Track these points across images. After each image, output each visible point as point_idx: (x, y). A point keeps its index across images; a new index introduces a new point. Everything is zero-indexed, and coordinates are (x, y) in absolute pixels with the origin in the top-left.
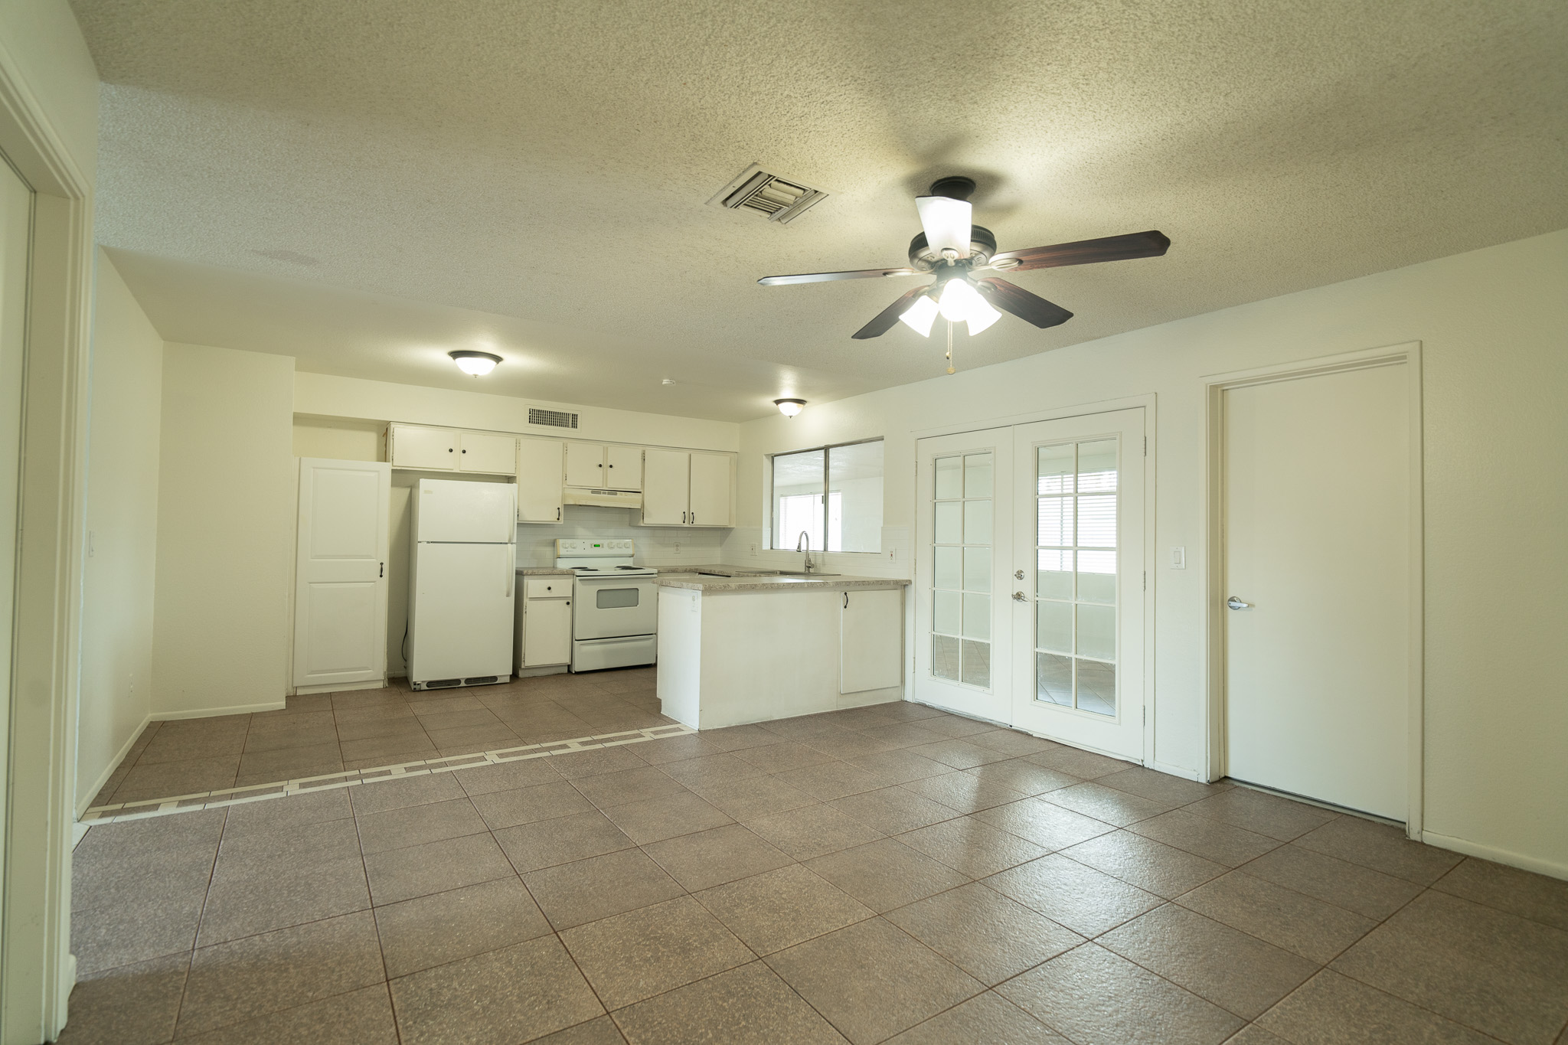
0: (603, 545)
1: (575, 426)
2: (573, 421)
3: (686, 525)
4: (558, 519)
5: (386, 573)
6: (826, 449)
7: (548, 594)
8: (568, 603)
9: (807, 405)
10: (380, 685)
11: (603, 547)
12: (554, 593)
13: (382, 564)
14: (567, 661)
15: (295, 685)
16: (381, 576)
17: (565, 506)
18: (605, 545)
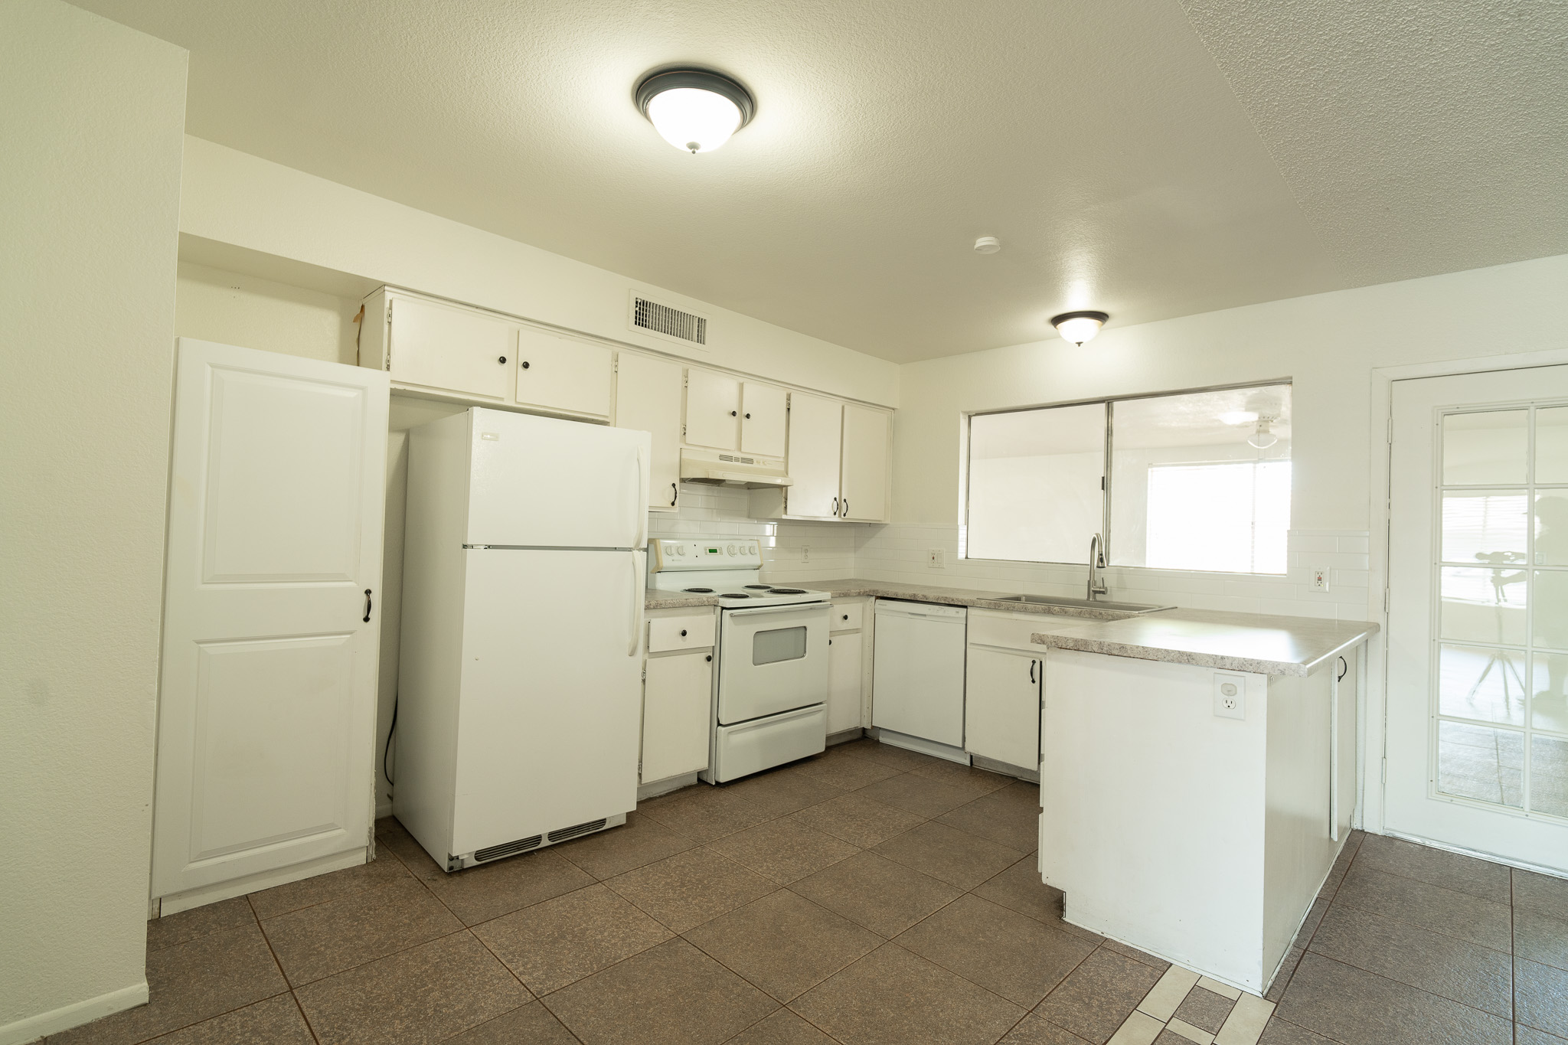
0: (721, 549)
1: (701, 340)
2: (697, 330)
3: (836, 519)
4: (673, 504)
5: (376, 614)
6: (1109, 402)
7: (681, 643)
8: (709, 659)
9: (1108, 323)
10: (360, 859)
11: (721, 553)
12: (690, 642)
13: (368, 592)
14: (703, 764)
15: (156, 895)
16: (366, 619)
17: (683, 480)
18: (725, 550)
